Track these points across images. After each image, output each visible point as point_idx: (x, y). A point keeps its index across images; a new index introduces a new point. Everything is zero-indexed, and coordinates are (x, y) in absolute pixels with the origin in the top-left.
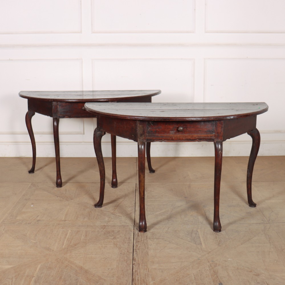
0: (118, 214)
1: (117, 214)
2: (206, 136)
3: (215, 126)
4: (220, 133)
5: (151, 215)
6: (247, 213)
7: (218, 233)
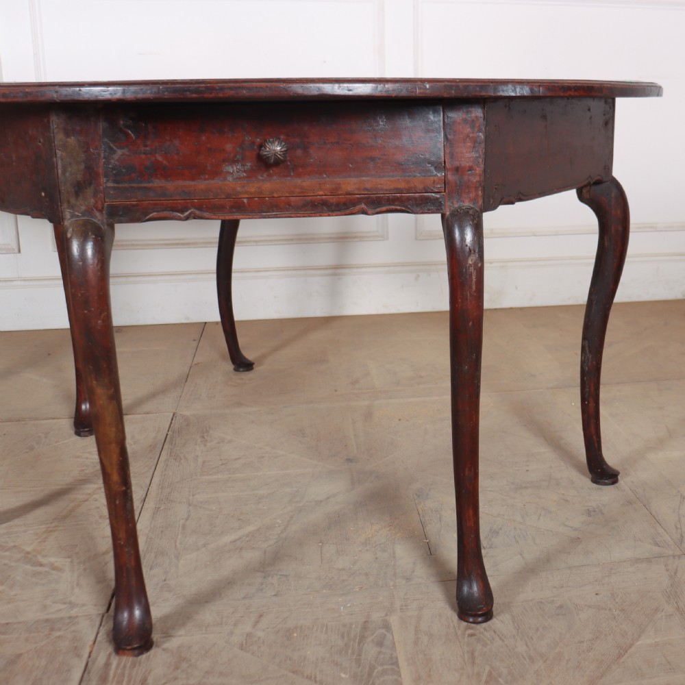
0: (52, 560)
1: (43, 561)
2: (402, 185)
3: (445, 135)
4: (470, 169)
5: (198, 550)
6: (589, 513)
7: (478, 627)
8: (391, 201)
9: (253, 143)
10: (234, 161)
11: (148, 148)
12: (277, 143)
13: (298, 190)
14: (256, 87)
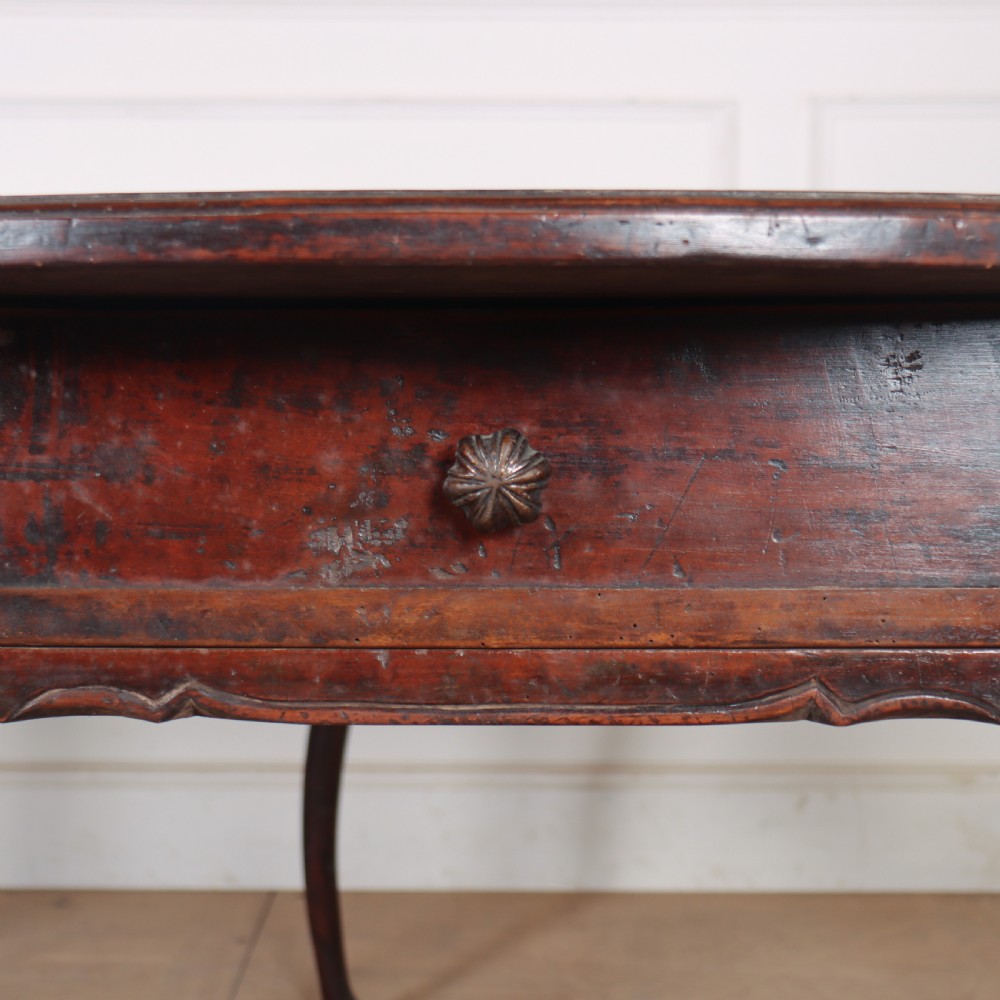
8: (919, 676)
9: (421, 448)
10: (347, 514)
11: (43, 459)
12: (506, 449)
13: (573, 626)
14: (444, 224)
